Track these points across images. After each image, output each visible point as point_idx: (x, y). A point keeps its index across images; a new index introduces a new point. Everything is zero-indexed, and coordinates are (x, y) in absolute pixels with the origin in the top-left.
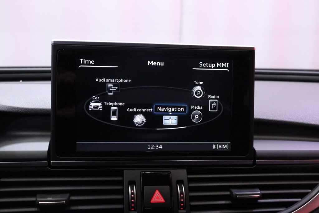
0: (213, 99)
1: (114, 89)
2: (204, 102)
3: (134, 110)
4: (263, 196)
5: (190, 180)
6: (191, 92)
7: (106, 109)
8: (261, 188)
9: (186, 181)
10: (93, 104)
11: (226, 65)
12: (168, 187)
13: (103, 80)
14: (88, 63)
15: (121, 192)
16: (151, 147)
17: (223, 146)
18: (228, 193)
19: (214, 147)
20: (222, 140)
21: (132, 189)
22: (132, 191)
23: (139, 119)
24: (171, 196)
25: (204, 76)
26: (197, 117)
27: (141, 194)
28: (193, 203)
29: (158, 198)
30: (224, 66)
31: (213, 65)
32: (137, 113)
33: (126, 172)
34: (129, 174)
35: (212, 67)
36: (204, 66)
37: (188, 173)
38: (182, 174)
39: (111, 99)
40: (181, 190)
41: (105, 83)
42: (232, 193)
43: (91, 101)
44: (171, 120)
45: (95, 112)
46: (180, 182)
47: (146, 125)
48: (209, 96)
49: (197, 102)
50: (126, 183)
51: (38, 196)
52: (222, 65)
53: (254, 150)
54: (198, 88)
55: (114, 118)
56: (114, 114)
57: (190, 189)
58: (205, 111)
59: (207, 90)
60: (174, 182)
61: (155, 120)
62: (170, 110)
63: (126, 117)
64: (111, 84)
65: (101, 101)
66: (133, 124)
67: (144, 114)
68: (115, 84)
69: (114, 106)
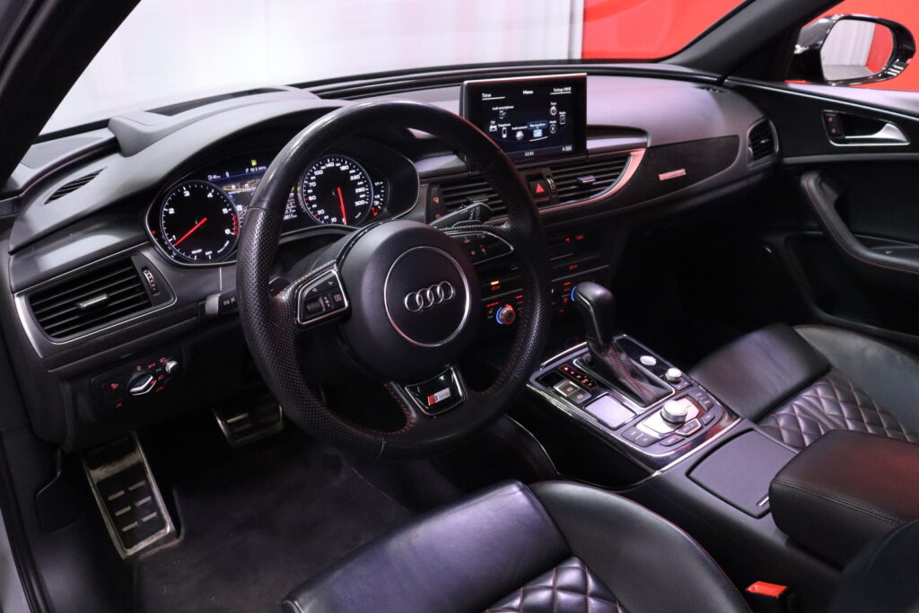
0: (563, 114)
1: (504, 114)
2: (557, 117)
3: (516, 128)
4: (597, 180)
5: (554, 174)
6: (549, 111)
7: (500, 129)
8: (594, 174)
9: (552, 176)
10: (491, 127)
11: (569, 89)
12: (542, 182)
13: (497, 108)
14: (487, 97)
16: (527, 154)
17: (569, 148)
18: (576, 180)
19: (563, 149)
20: (568, 144)
23: (519, 135)
24: (546, 186)
25: (558, 98)
26: (553, 129)
28: (559, 190)
29: (540, 189)
30: (568, 90)
31: (561, 90)
32: (518, 130)
36: (558, 91)
37: (552, 169)
38: (549, 171)
39: (502, 122)
40: (551, 182)
41: (498, 110)
42: (578, 180)
43: (490, 124)
44: (538, 133)
45: (493, 133)
46: (549, 177)
47: (524, 138)
48: (560, 113)
49: (553, 118)
52: (567, 89)
53: (587, 149)
54: (553, 108)
55: (505, 136)
56: (504, 132)
57: (556, 181)
58: (558, 124)
59: (559, 108)
60: (545, 177)
61: (528, 133)
62: (537, 126)
63: (512, 134)
64: (502, 109)
65: (496, 124)
66: (516, 139)
67: (522, 130)
68: (505, 111)
69: (504, 126)
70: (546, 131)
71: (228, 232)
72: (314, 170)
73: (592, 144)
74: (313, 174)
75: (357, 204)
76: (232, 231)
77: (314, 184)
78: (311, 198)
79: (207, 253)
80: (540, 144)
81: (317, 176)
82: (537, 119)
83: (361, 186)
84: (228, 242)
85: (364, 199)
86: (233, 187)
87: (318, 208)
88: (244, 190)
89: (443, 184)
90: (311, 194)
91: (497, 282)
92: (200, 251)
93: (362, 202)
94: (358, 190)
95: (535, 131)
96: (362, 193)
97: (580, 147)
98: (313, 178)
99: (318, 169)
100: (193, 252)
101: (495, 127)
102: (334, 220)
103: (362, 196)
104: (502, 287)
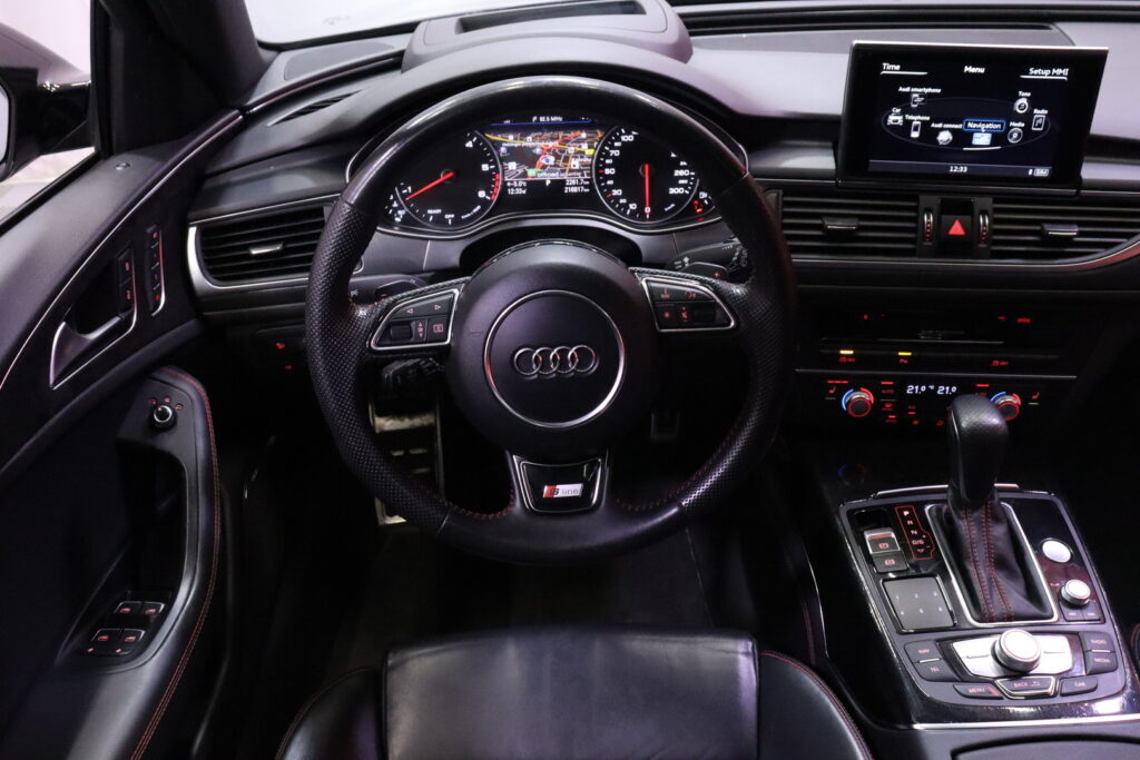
0: (1041, 114)
1: (920, 100)
2: (1027, 118)
3: (940, 125)
4: (1081, 234)
5: (996, 211)
6: (1013, 106)
7: (908, 123)
8: (1080, 224)
9: (990, 212)
10: (891, 119)
11: (1066, 72)
12: (968, 218)
13: (908, 89)
14: (891, 69)
15: (914, 220)
16: (954, 169)
17: (1042, 172)
18: (1038, 228)
19: (1030, 172)
20: (1041, 164)
21: (929, 218)
22: (928, 219)
23: (944, 137)
24: (972, 228)
26: (1015, 135)
27: (938, 221)
28: (995, 237)
29: (957, 229)
30: (1061, 73)
31: (1047, 72)
32: (942, 129)
33: (923, 198)
34: (925, 200)
35: (1044, 74)
36: (1037, 73)
37: (995, 201)
38: (987, 202)
39: (915, 112)
40: (984, 221)
41: (910, 93)
42: (1043, 229)
43: (891, 113)
44: (982, 140)
45: (894, 128)
46: (984, 213)
47: (952, 143)
48: (1036, 111)
49: (1018, 118)
50: (921, 210)
51: (824, 219)
52: (1059, 71)
53: (1080, 178)
54: (1023, 101)
55: (915, 135)
56: (916, 129)
57: (994, 221)
58: (1026, 130)
59: (1034, 103)
60: (977, 211)
61: (963, 138)
62: (983, 126)
63: (929, 133)
64: (917, 94)
65: (903, 113)
66: (937, 142)
67: (951, 130)
68: (922, 95)
69: (916, 120)
70: (997, 138)
71: (482, 194)
72: (621, 134)
73: (1092, 172)
74: (618, 139)
75: (672, 191)
76: (488, 194)
77: (616, 153)
78: (607, 171)
79: (447, 216)
80: (983, 156)
81: (623, 143)
82: (984, 114)
83: (684, 168)
84: (479, 207)
85: (685, 186)
86: (511, 137)
87: (615, 186)
88: (524, 144)
89: (789, 190)
90: (609, 166)
91: (851, 352)
92: (438, 211)
93: (680, 191)
94: (678, 173)
95: (976, 135)
96: (683, 177)
97: (1067, 172)
98: (616, 144)
99: (628, 133)
100: (430, 212)
101: (900, 118)
102: (633, 206)
103: (681, 182)
104: (857, 362)
